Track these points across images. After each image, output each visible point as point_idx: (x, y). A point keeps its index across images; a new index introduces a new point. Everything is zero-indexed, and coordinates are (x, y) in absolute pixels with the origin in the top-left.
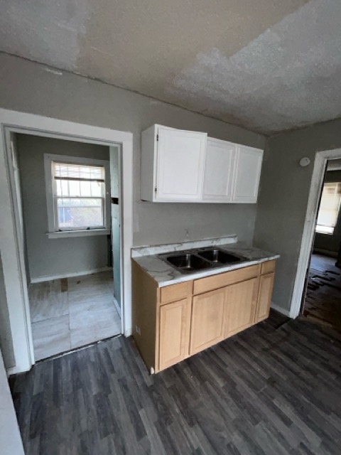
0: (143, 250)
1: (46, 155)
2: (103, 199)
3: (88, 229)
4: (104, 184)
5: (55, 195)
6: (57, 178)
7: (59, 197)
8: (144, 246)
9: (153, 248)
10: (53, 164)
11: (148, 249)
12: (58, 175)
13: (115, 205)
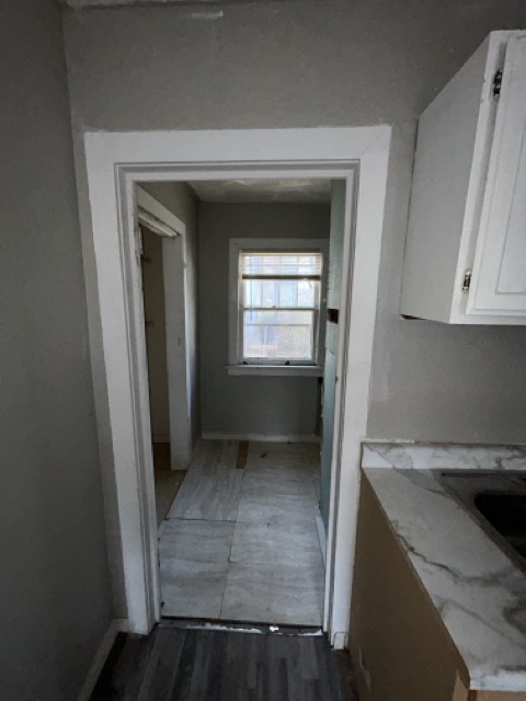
0: (395, 452)
1: (232, 241)
2: (315, 310)
3: (288, 363)
4: (319, 283)
5: (241, 306)
6: (245, 277)
7: (246, 309)
8: (398, 441)
9: (427, 452)
10: (241, 254)
11: (409, 451)
12: (247, 272)
13: (334, 324)
